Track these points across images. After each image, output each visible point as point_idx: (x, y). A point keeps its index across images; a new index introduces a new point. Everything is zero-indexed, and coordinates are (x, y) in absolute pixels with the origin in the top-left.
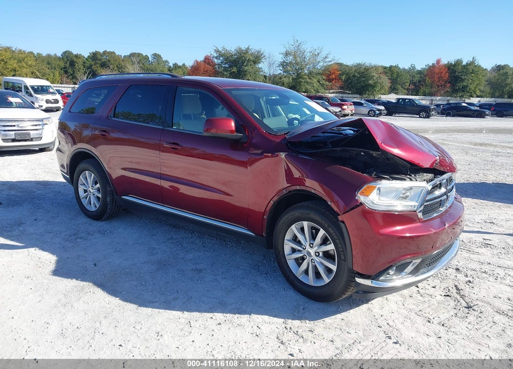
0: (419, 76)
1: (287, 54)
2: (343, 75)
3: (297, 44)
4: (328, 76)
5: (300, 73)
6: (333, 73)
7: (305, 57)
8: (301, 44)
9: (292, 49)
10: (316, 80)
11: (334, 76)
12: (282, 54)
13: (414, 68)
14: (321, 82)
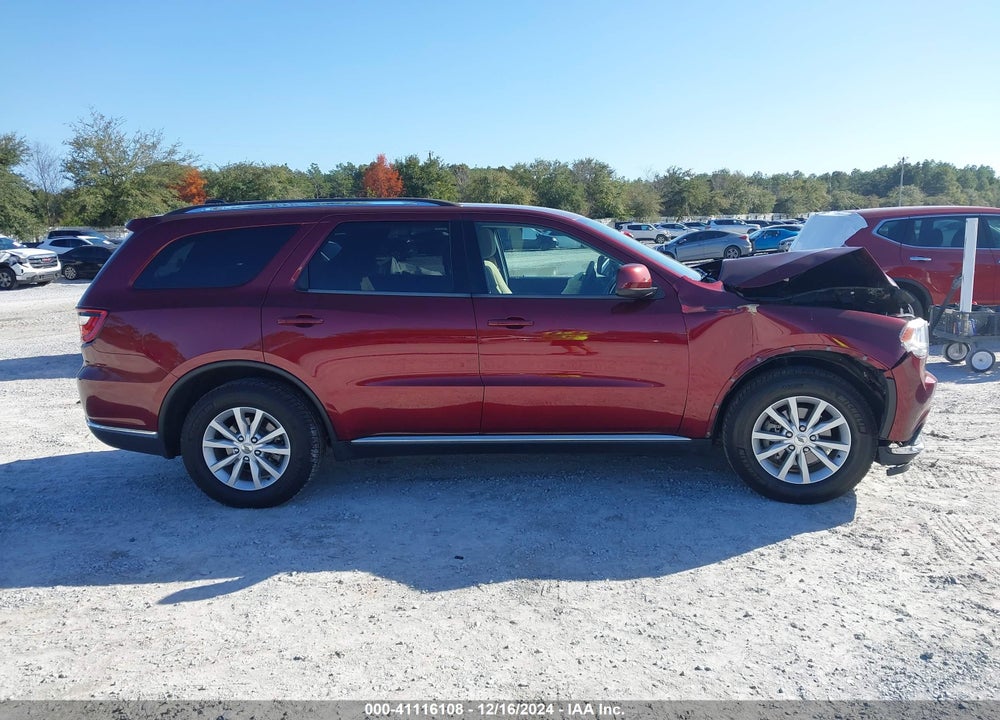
0: (329, 185)
1: (79, 144)
2: (212, 187)
3: (103, 124)
4: (182, 189)
5: (120, 184)
6: (192, 184)
7: (125, 152)
8: (112, 125)
9: (90, 133)
10: (159, 199)
11: (195, 191)
12: (70, 144)
13: (317, 171)
14: (170, 203)
